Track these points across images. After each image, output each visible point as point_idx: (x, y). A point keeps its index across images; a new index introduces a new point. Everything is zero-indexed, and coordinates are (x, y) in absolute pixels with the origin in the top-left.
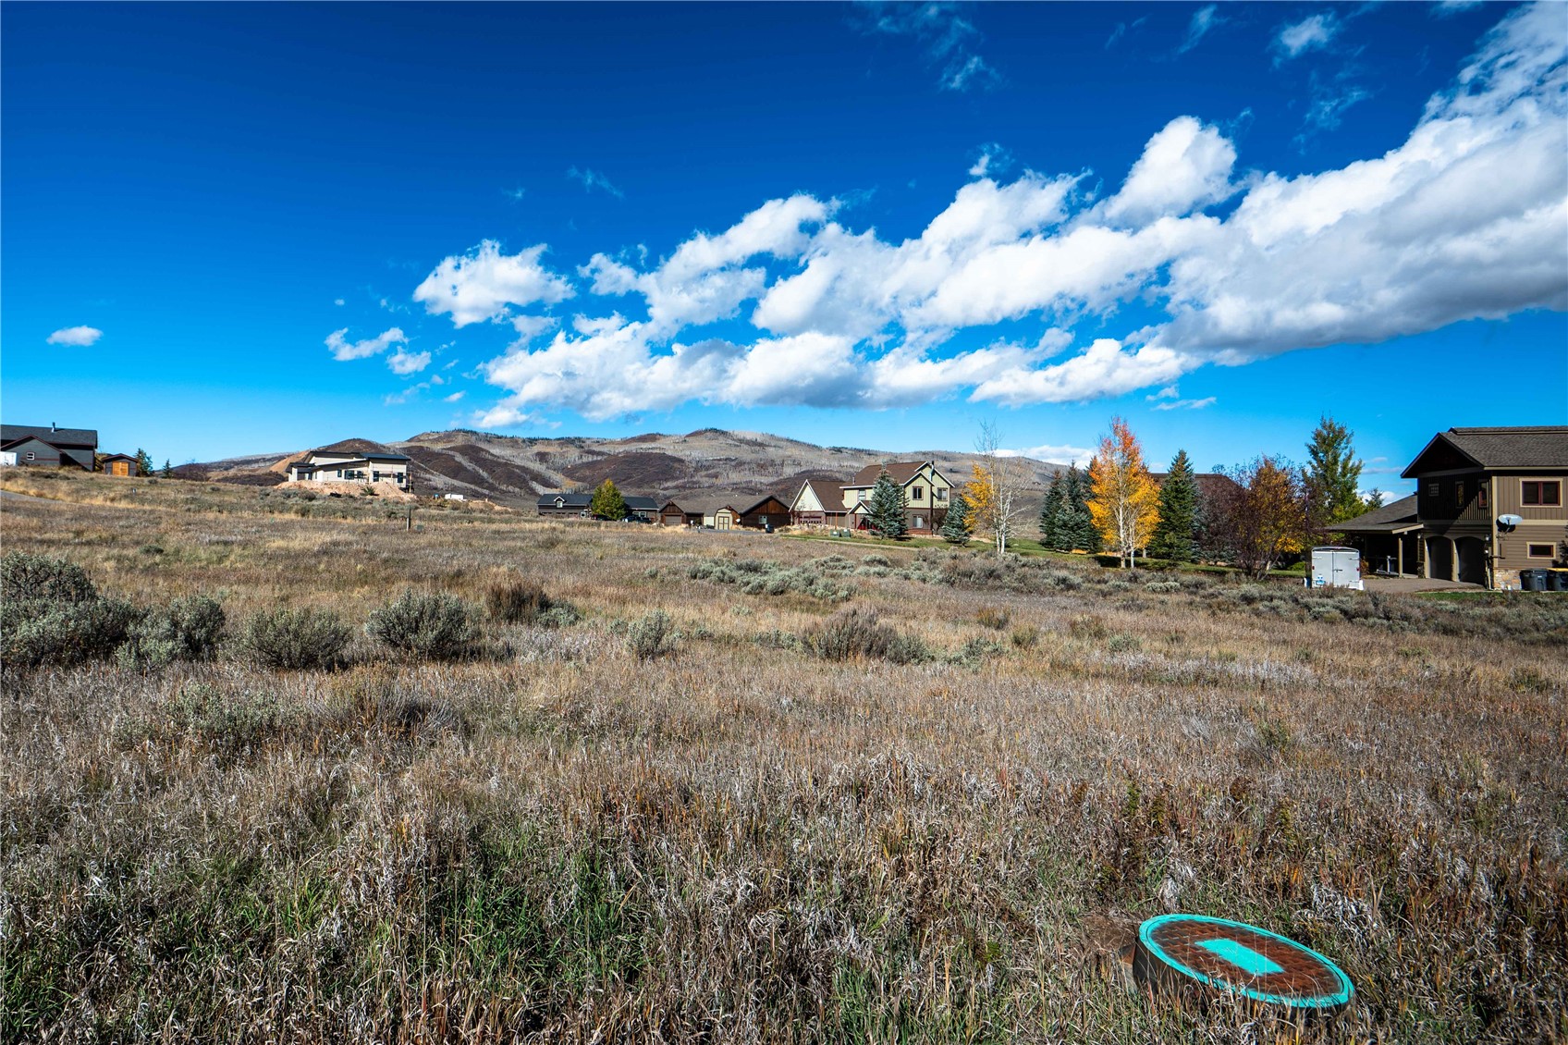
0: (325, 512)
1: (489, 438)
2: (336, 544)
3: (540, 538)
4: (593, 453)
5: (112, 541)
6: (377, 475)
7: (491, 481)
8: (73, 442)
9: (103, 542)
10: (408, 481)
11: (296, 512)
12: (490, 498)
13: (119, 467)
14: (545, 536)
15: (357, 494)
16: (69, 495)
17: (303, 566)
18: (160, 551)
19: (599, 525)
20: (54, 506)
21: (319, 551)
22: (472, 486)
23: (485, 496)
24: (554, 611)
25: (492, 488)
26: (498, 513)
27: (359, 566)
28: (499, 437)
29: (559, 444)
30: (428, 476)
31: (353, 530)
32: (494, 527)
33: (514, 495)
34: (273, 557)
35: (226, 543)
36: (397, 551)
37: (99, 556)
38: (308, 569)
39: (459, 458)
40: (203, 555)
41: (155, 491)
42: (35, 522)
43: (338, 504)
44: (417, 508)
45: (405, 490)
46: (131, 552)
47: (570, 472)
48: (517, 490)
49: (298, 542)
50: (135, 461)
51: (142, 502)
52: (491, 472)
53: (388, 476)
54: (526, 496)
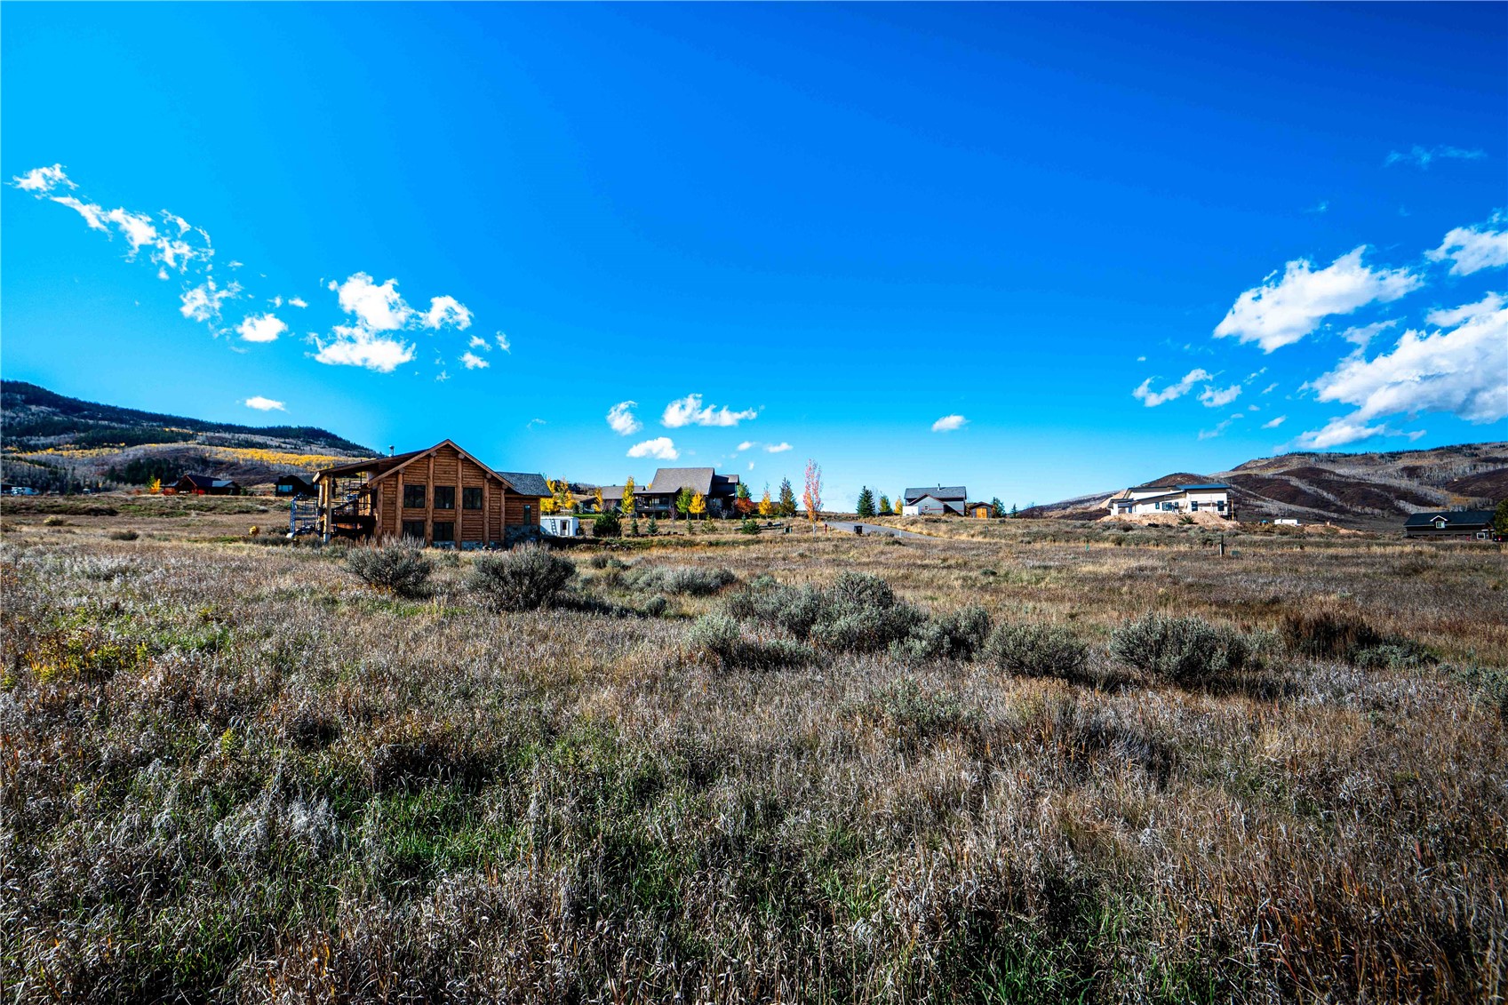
0: (1139, 541)
1: (1332, 458)
2: (1141, 569)
3: (1397, 564)
4: (1488, 460)
5: (964, 565)
6: (1195, 505)
7: (1339, 503)
8: (951, 496)
9: (958, 566)
10: (1229, 510)
11: (1113, 541)
12: (1333, 521)
13: (980, 511)
14: (1404, 562)
15: (1175, 524)
16: (945, 533)
17: (1107, 587)
18: (994, 574)
19: (1498, 549)
20: (934, 541)
21: (1124, 575)
22: (1316, 511)
23: (1328, 519)
24: (1382, 648)
25: (1340, 510)
26: (1342, 537)
27: (1161, 590)
28: (1346, 456)
29: (1437, 456)
30: (1259, 503)
31: (1161, 557)
32: (1331, 551)
33: (1375, 517)
34: (1083, 580)
35: (1046, 568)
36: (1205, 577)
37: (952, 577)
38: (1112, 590)
39: (1295, 482)
40: (1025, 576)
41: (1002, 528)
42: (919, 552)
43: (1154, 533)
44: (1237, 534)
45: (1228, 518)
46: (973, 574)
47: (1459, 487)
48: (1376, 511)
49: (1106, 567)
50: (991, 507)
51: (993, 536)
52: (1339, 494)
53: (1208, 505)
54: (1391, 517)
